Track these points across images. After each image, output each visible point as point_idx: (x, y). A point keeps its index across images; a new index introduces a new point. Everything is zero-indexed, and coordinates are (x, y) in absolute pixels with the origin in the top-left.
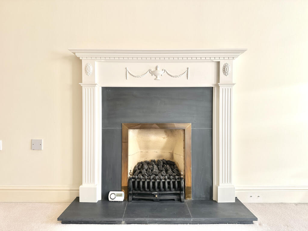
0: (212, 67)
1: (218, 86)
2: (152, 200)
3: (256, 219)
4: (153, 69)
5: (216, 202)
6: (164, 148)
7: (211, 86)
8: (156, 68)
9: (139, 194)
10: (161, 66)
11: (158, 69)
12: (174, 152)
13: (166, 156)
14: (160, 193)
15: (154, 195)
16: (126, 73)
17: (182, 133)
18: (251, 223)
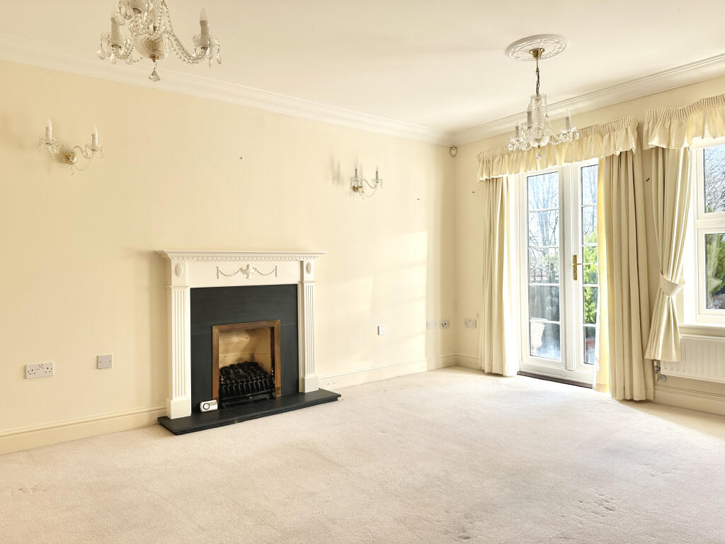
0: (298, 265)
1: (302, 284)
2: (246, 403)
3: (340, 396)
4: (245, 268)
5: (303, 393)
6: (245, 349)
7: (296, 283)
8: (248, 266)
9: (232, 400)
10: (252, 264)
11: (250, 268)
12: (256, 352)
13: (247, 357)
14: (254, 394)
15: (248, 398)
16: (218, 274)
17: (269, 331)
18: (336, 400)
